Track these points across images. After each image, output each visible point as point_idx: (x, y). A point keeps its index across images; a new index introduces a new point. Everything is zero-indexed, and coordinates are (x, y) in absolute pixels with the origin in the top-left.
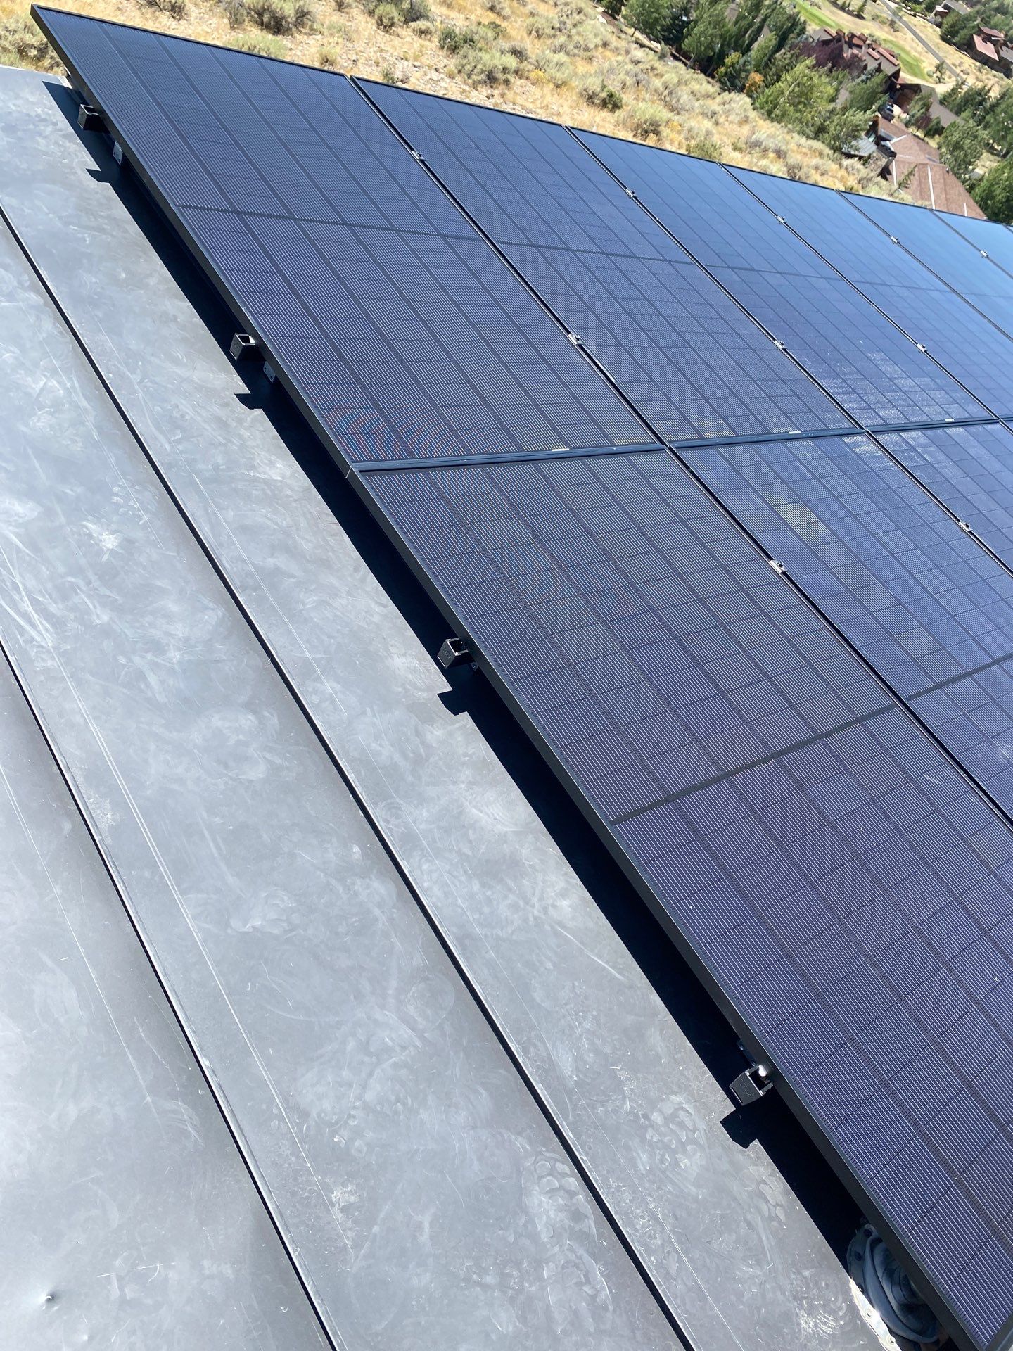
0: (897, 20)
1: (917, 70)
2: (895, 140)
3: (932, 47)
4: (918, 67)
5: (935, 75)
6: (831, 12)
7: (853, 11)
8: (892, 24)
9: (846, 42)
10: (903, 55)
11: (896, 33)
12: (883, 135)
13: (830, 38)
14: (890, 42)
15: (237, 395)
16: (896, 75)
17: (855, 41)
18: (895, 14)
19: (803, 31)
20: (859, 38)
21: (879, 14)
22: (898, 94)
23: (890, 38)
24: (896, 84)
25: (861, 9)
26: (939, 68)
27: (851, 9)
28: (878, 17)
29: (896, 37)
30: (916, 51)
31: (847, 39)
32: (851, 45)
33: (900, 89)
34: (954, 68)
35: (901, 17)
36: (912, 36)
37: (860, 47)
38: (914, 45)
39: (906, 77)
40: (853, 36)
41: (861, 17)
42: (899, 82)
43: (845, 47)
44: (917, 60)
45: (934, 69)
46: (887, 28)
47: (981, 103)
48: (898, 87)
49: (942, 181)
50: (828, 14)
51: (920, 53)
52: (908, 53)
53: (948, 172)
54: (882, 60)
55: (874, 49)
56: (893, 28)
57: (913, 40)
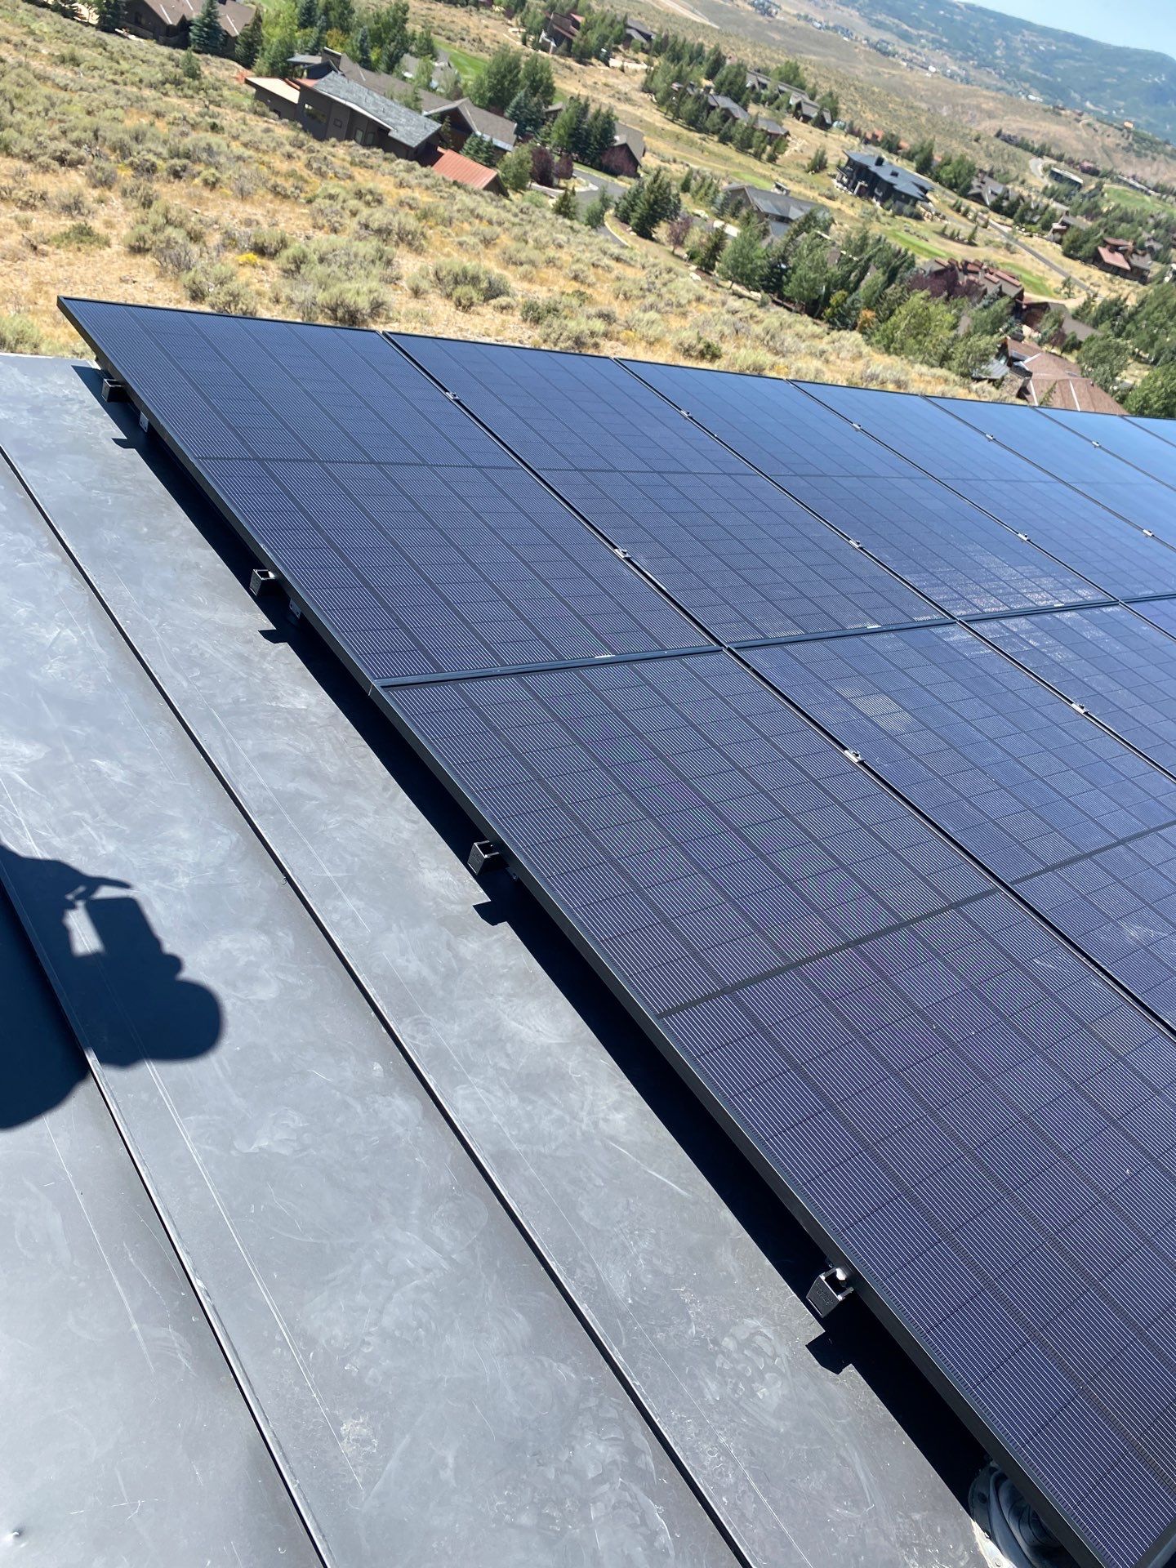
0: (1011, 243)
1: (1042, 288)
2: (1028, 360)
3: (1056, 264)
4: (1044, 286)
5: (1063, 292)
6: (939, 242)
7: (963, 240)
8: (1008, 247)
9: (960, 270)
10: (1025, 276)
11: (1014, 255)
12: (1014, 356)
13: (940, 267)
14: (1009, 264)
15: (261, 632)
16: (1020, 295)
17: (970, 267)
18: (1008, 236)
19: (912, 264)
20: (974, 264)
21: (991, 239)
22: (1025, 314)
23: (1008, 261)
24: (1021, 305)
25: (972, 236)
26: (1065, 284)
27: (960, 237)
28: (991, 242)
29: (1014, 259)
30: (1038, 270)
31: (961, 267)
32: (966, 272)
33: (1025, 310)
34: (1082, 282)
35: (1017, 240)
36: (1031, 256)
37: (977, 273)
38: (1035, 265)
39: (1031, 297)
40: (967, 263)
41: (975, 245)
42: (1025, 302)
43: (960, 274)
44: (1041, 278)
45: (1061, 286)
46: (1002, 252)
47: (1118, 314)
48: (1024, 307)
49: (1087, 394)
50: (937, 245)
51: (1043, 272)
52: (1029, 273)
53: (1093, 385)
54: (1002, 282)
55: (991, 274)
56: (1009, 250)
57: (1032, 260)
